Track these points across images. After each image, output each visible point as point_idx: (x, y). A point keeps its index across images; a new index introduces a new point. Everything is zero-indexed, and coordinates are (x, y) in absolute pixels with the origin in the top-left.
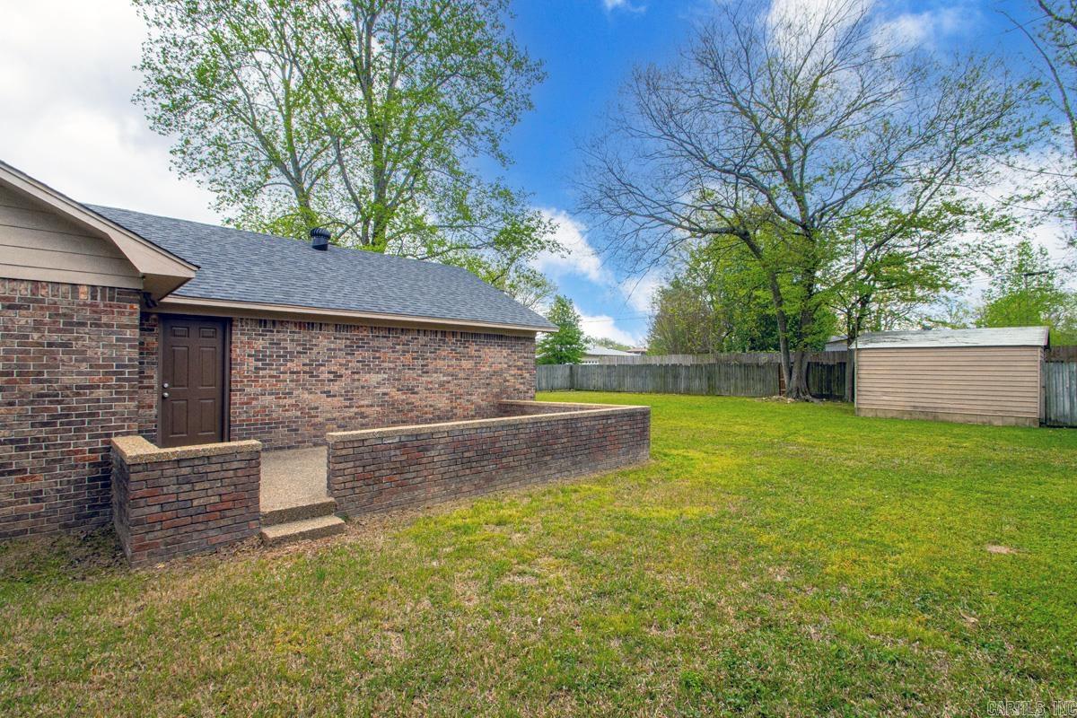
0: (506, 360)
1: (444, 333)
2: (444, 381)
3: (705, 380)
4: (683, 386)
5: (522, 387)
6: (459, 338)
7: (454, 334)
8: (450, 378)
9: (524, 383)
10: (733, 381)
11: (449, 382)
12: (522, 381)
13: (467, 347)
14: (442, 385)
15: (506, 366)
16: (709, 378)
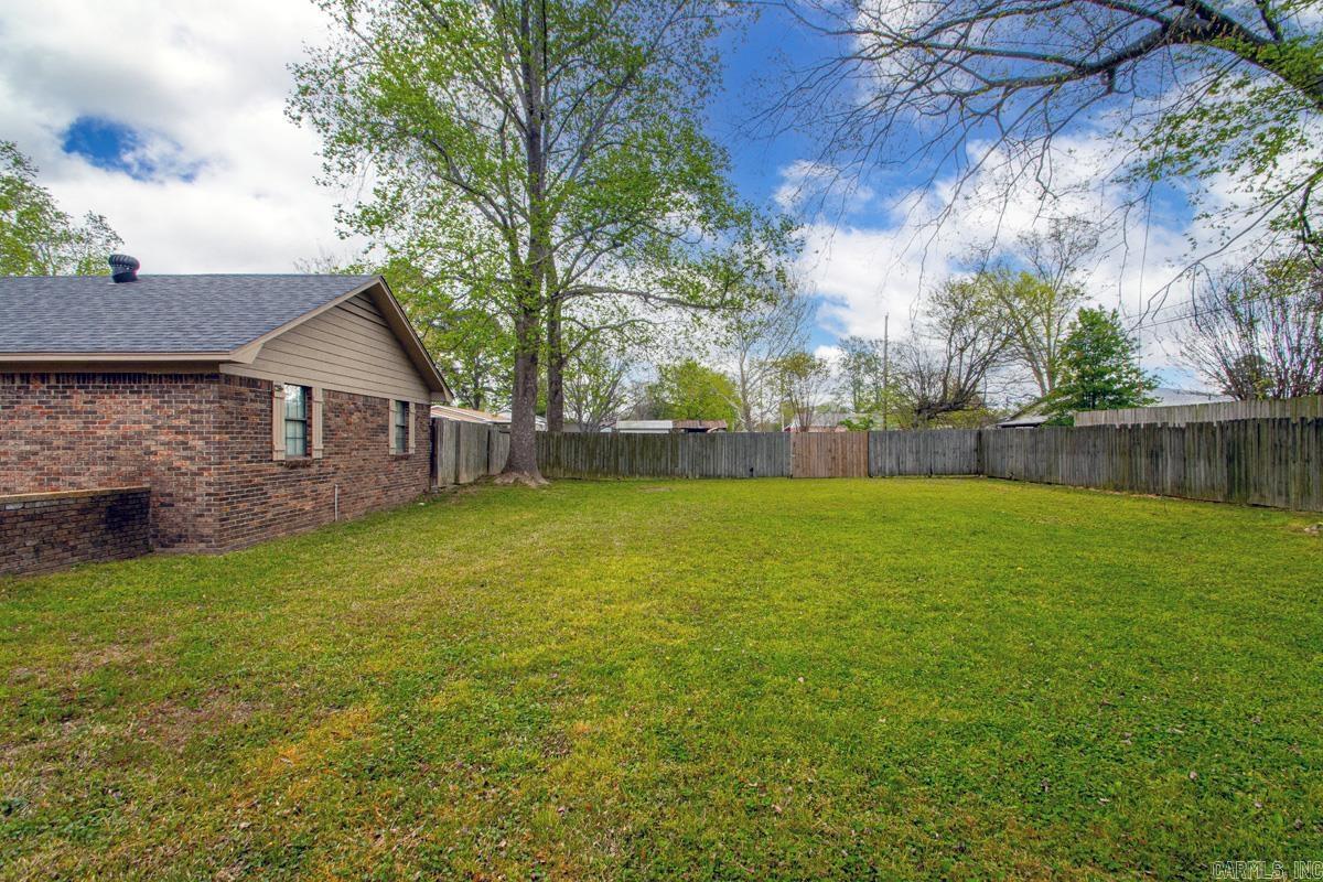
0: (149, 417)
1: (26, 378)
2: (27, 452)
3: (1220, 463)
4: (1169, 476)
5: (187, 466)
6: (53, 383)
7: (44, 378)
8: (38, 447)
9: (191, 459)
10: (1295, 468)
11: (36, 454)
12: (185, 453)
13: (68, 397)
14: (23, 457)
15: (148, 427)
16: (1230, 460)
